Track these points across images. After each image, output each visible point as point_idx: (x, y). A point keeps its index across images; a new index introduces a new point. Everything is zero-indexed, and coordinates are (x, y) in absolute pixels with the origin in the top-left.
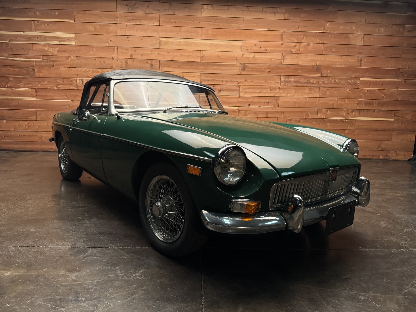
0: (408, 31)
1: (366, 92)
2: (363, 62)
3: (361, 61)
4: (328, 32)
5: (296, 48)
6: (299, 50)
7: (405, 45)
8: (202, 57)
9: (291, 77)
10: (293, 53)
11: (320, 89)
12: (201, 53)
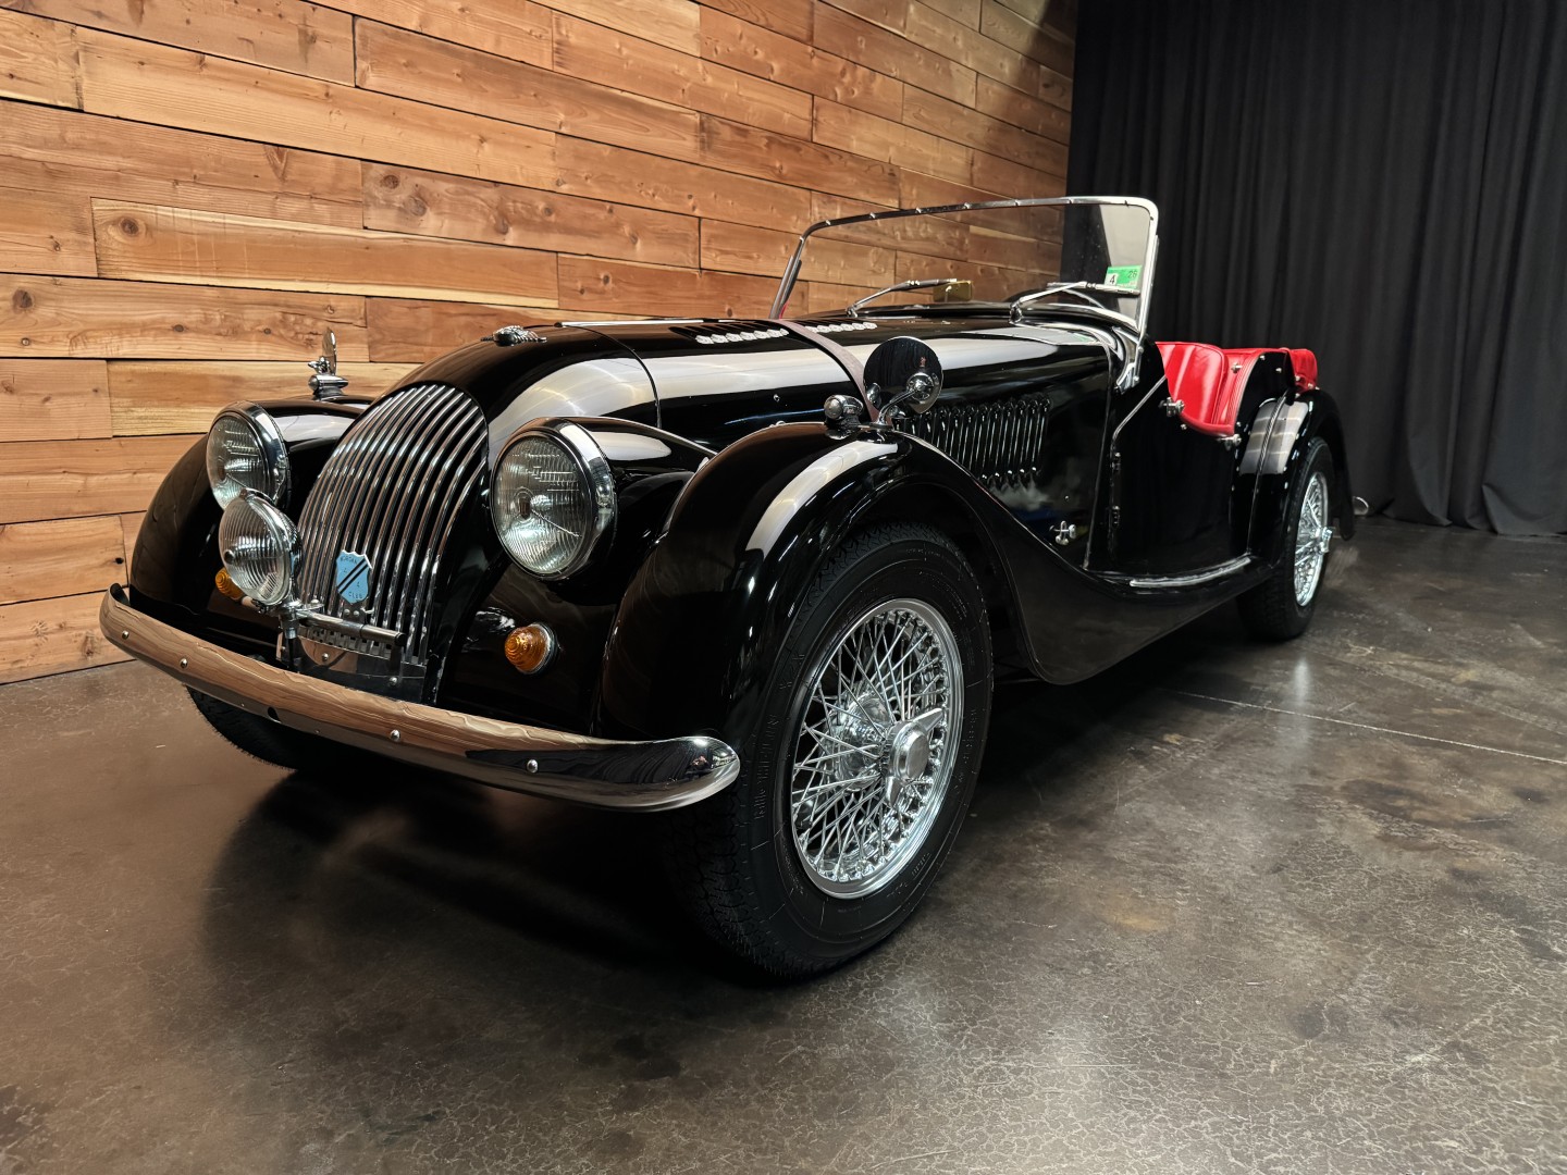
0: (1046, 86)
1: (979, 273)
2: (975, 168)
3: (972, 164)
4: (913, 38)
5: (847, 79)
6: (853, 92)
7: (1040, 127)
8: (560, 48)
9: (835, 202)
10: (839, 99)
11: (896, 257)
12: (554, 20)
